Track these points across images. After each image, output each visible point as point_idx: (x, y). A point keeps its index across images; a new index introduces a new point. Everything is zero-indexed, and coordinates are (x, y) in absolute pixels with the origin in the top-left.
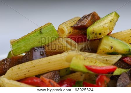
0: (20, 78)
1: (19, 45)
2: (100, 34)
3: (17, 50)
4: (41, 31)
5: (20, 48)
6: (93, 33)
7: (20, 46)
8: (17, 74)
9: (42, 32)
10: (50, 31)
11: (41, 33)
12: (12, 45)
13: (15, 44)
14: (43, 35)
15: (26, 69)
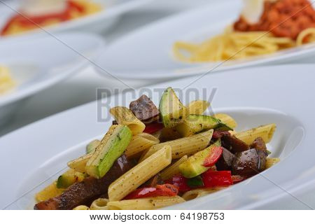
0: (126, 195)
1: (104, 164)
2: (181, 118)
3: (103, 170)
5: (105, 167)
6: (172, 119)
10: (127, 133)
11: (120, 139)
12: (98, 167)
13: (100, 163)
14: (122, 140)
15: (130, 182)
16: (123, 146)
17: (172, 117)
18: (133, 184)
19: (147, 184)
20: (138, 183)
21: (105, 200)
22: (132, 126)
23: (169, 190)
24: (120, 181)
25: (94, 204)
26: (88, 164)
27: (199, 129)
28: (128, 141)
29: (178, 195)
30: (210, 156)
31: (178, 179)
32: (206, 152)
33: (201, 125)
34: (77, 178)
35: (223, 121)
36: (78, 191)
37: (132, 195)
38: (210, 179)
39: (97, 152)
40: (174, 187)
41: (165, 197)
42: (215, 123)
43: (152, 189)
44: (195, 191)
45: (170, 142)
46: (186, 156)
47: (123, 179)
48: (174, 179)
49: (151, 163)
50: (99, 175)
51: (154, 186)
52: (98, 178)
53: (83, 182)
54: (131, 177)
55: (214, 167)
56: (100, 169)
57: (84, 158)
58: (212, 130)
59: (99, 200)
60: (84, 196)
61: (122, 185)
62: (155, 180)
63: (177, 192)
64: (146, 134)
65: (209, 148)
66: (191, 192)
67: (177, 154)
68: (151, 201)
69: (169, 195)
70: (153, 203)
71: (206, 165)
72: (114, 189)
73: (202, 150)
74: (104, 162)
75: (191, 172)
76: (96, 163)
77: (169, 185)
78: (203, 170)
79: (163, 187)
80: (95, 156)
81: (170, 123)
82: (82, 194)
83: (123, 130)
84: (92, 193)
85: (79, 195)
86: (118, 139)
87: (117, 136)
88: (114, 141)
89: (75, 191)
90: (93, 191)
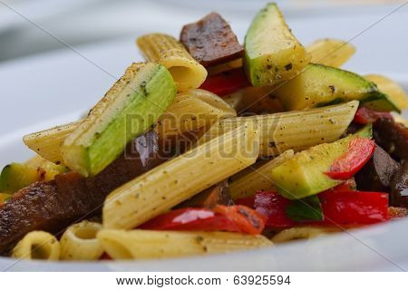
1: (104, 144)
2: (289, 67)
3: (99, 159)
4: (145, 91)
5: (106, 151)
6: (269, 67)
7: (106, 146)
9: (148, 91)
10: (163, 82)
11: (146, 94)
12: (88, 149)
13: (94, 142)
14: (151, 98)
15: (156, 192)
16: (151, 111)
17: (269, 64)
18: (164, 198)
19: (195, 201)
20: (176, 195)
21: (96, 225)
22: (178, 71)
23: (243, 219)
24: (134, 186)
25: (70, 233)
26: (67, 143)
27: (326, 96)
28: (164, 102)
29: (263, 233)
30: (344, 156)
31: (266, 200)
32: (337, 148)
33: (332, 88)
34: (43, 175)
35: (382, 88)
36: (40, 202)
37: (157, 222)
38: (340, 206)
39: (93, 118)
40: (255, 216)
41: (232, 235)
42: (363, 90)
43: (204, 214)
44: (302, 231)
46: (290, 152)
47: (142, 182)
48: (258, 199)
50: (88, 168)
51: (211, 208)
52: (87, 175)
53: (53, 183)
54: (161, 179)
55: (352, 182)
56: (92, 156)
57: (63, 129)
58: (356, 104)
59: (82, 224)
60: (50, 213)
61: (137, 196)
62: (214, 195)
63: (262, 226)
64: (208, 94)
65: (346, 140)
66: (292, 231)
68: (200, 239)
69: (243, 231)
70: (203, 243)
71: (334, 175)
72: (118, 203)
73: (329, 142)
74: (103, 139)
75: (298, 185)
76: (86, 140)
77: (245, 209)
78: (328, 184)
79: (230, 211)
80: (85, 125)
81: (263, 76)
82: (47, 209)
83: (155, 74)
84: (71, 208)
85: (39, 209)
86: (142, 93)
87: (141, 86)
88: (132, 97)
89: (33, 201)
90: (74, 204)
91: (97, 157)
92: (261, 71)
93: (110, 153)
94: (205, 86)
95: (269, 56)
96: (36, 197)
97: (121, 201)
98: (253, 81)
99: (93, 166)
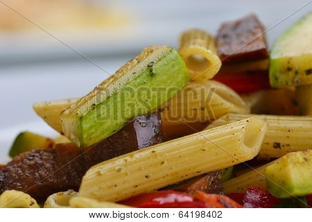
2: (309, 72)
3: (93, 130)
4: (151, 71)
6: (289, 69)
8: (116, 186)
9: (154, 72)
10: (173, 66)
11: (152, 75)
12: (81, 118)
13: (89, 113)
14: (158, 79)
15: (140, 169)
17: (290, 66)
18: (147, 177)
24: (119, 162)
31: (256, 197)
34: (51, 145)
39: (96, 91)
45: (269, 117)
49: (203, 142)
50: (81, 138)
54: (148, 158)
56: (86, 126)
59: (66, 193)
61: (119, 170)
64: (223, 88)
67: (277, 145)
72: (99, 174)
75: (284, 183)
81: (283, 78)
82: (40, 175)
83: (165, 57)
84: (65, 178)
85: (33, 174)
86: (148, 73)
87: (148, 66)
88: (137, 75)
89: (30, 166)
90: (68, 175)
91: (91, 128)
92: (281, 72)
93: (105, 126)
94: (218, 78)
95: (291, 59)
96: (32, 162)
97: (102, 172)
98: (272, 82)
99: (85, 136)
